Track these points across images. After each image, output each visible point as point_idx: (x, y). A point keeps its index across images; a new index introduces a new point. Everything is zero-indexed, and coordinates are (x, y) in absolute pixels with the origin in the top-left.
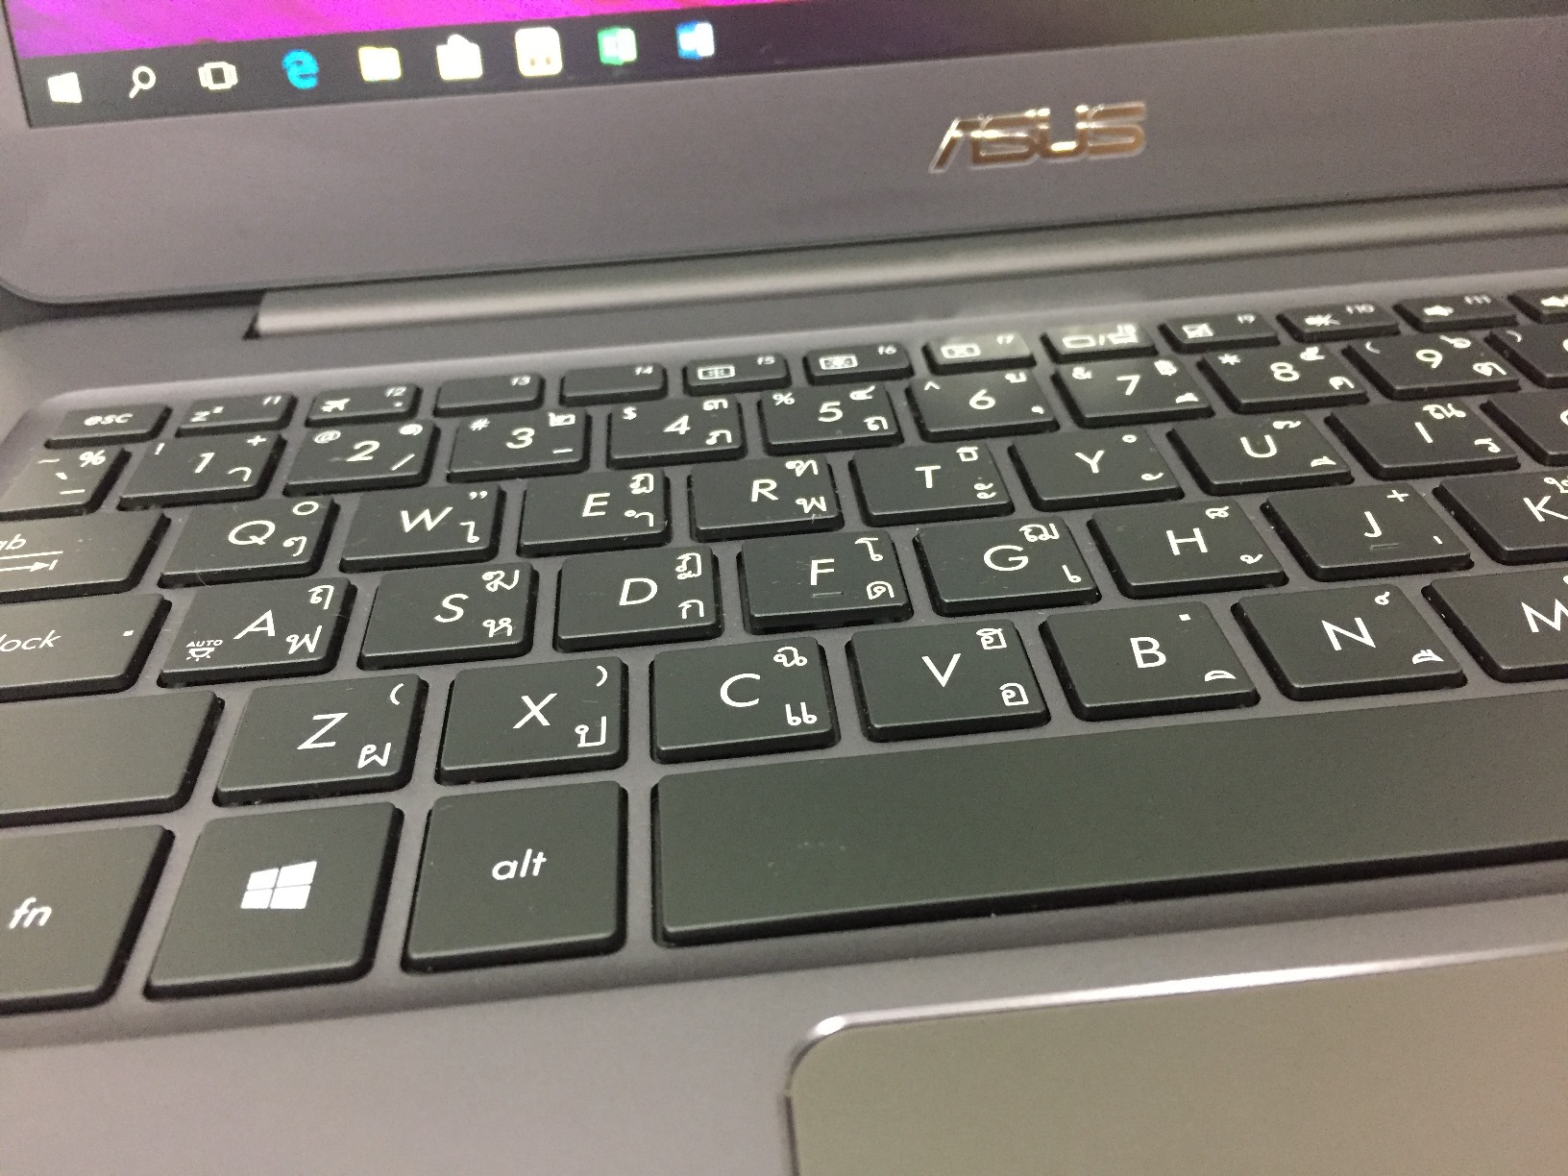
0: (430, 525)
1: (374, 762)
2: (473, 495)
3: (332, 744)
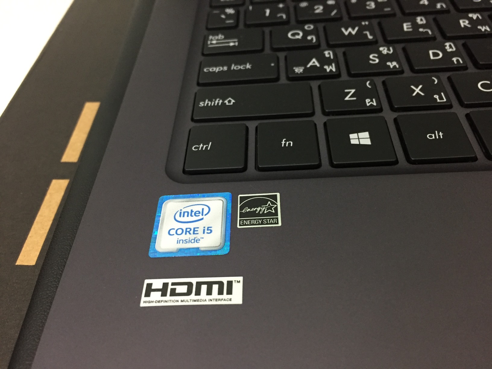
0: (354, 33)
1: (371, 104)
2: (363, 23)
3: (355, 99)
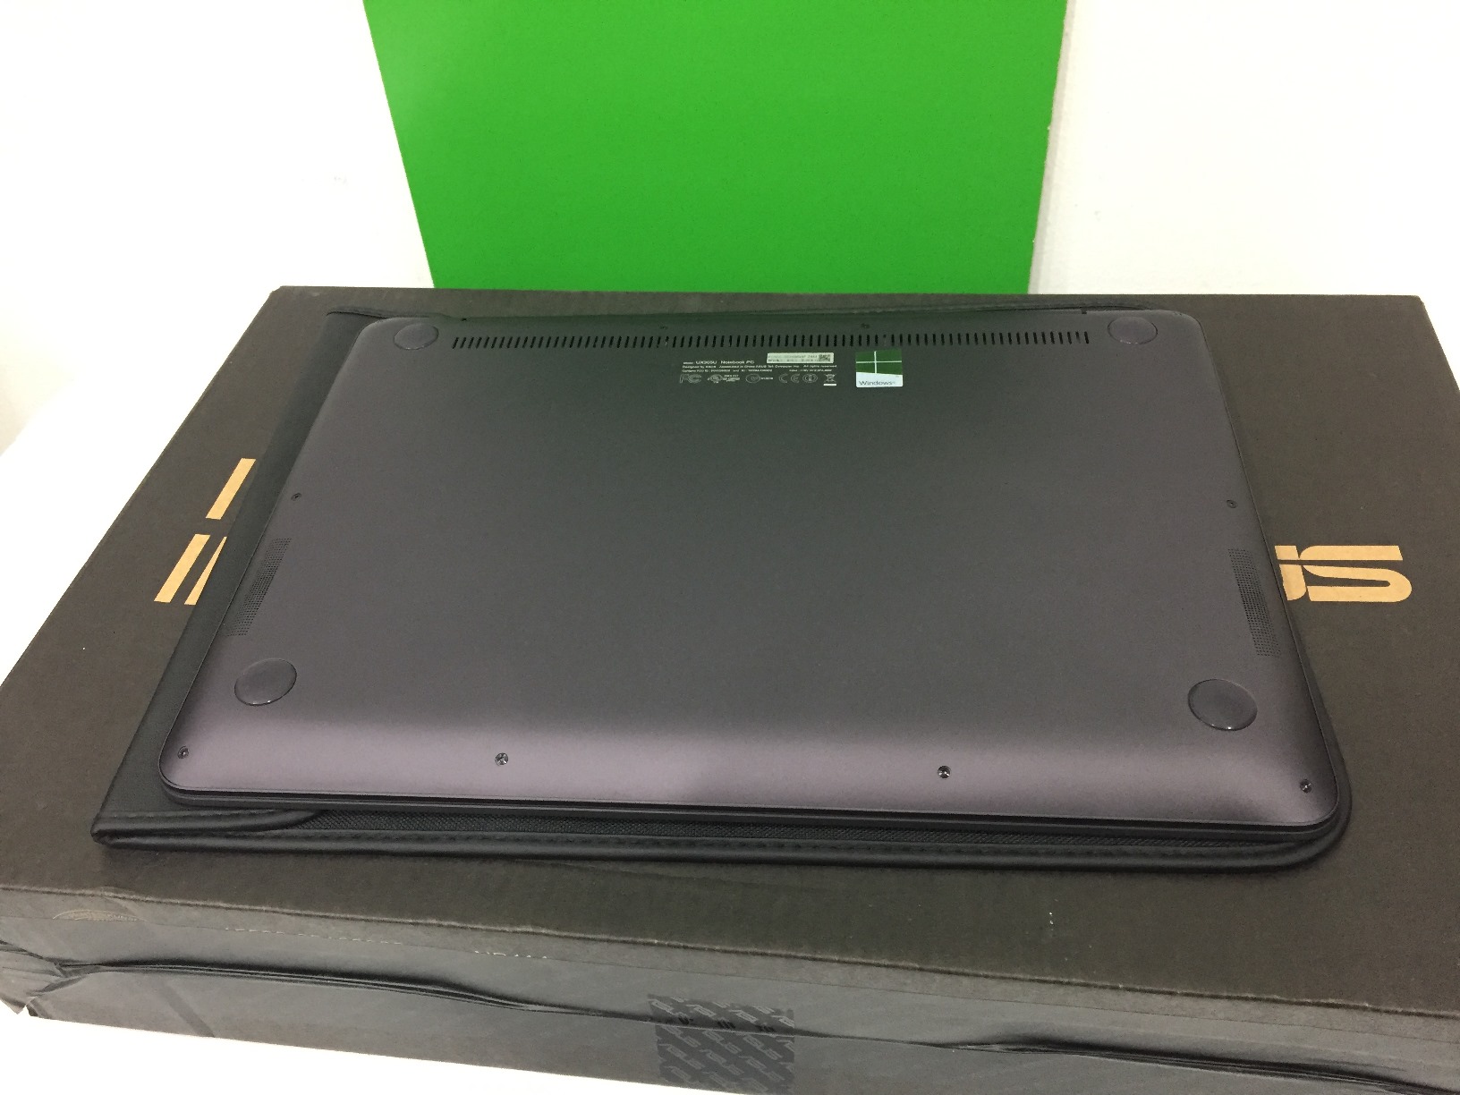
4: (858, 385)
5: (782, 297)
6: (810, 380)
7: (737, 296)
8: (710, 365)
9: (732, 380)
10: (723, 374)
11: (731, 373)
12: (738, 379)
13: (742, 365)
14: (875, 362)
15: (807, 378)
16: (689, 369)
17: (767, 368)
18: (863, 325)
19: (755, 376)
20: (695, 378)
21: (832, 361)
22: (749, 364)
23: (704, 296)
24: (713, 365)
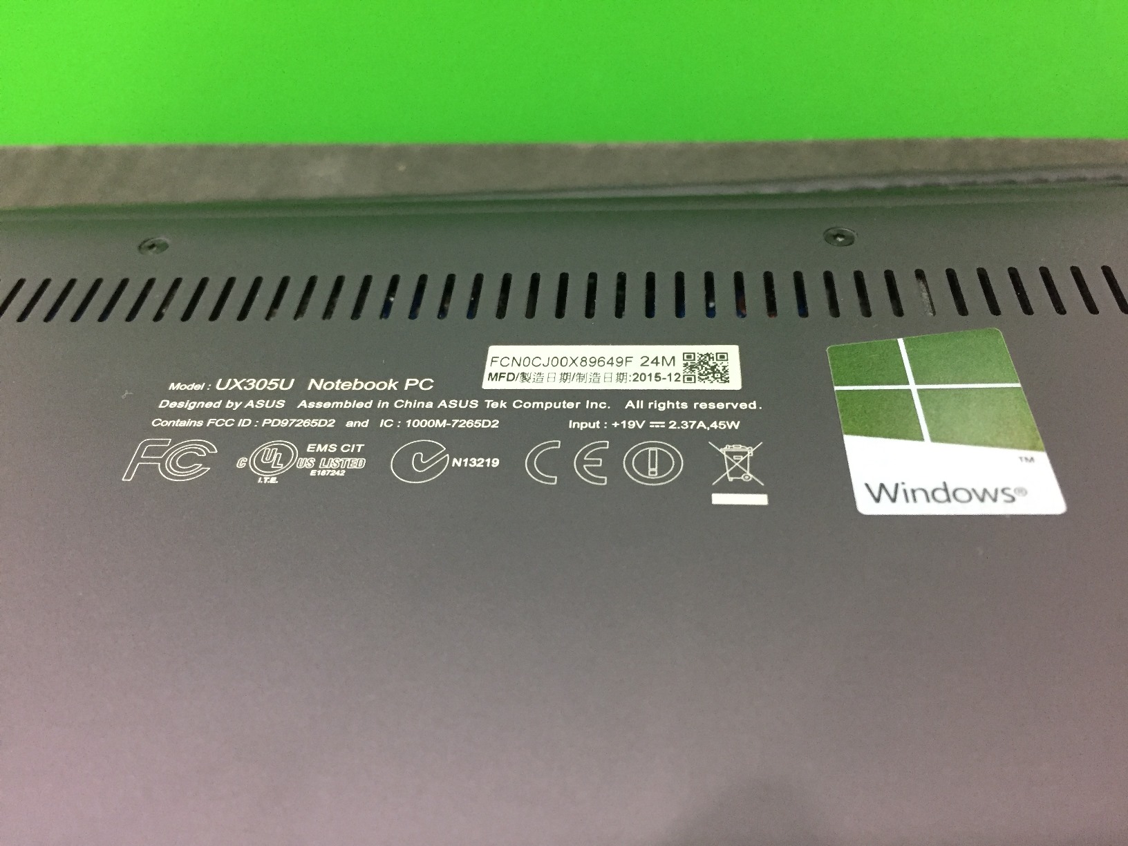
4: (866, 505)
5: (560, 154)
6: (653, 471)
7: (439, 154)
8: (265, 395)
9: (333, 468)
10: (303, 438)
11: (339, 435)
12: (358, 463)
13: (389, 395)
14: (913, 387)
15: (642, 465)
16: (183, 414)
17: (482, 413)
18: (831, 237)
19: (429, 450)
20: (188, 460)
21: (735, 383)
22: (414, 394)
23: (359, 154)
24: (277, 394)
